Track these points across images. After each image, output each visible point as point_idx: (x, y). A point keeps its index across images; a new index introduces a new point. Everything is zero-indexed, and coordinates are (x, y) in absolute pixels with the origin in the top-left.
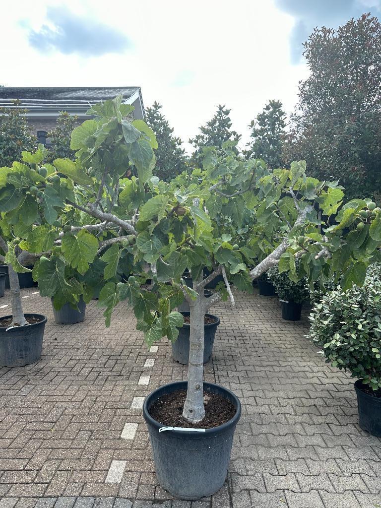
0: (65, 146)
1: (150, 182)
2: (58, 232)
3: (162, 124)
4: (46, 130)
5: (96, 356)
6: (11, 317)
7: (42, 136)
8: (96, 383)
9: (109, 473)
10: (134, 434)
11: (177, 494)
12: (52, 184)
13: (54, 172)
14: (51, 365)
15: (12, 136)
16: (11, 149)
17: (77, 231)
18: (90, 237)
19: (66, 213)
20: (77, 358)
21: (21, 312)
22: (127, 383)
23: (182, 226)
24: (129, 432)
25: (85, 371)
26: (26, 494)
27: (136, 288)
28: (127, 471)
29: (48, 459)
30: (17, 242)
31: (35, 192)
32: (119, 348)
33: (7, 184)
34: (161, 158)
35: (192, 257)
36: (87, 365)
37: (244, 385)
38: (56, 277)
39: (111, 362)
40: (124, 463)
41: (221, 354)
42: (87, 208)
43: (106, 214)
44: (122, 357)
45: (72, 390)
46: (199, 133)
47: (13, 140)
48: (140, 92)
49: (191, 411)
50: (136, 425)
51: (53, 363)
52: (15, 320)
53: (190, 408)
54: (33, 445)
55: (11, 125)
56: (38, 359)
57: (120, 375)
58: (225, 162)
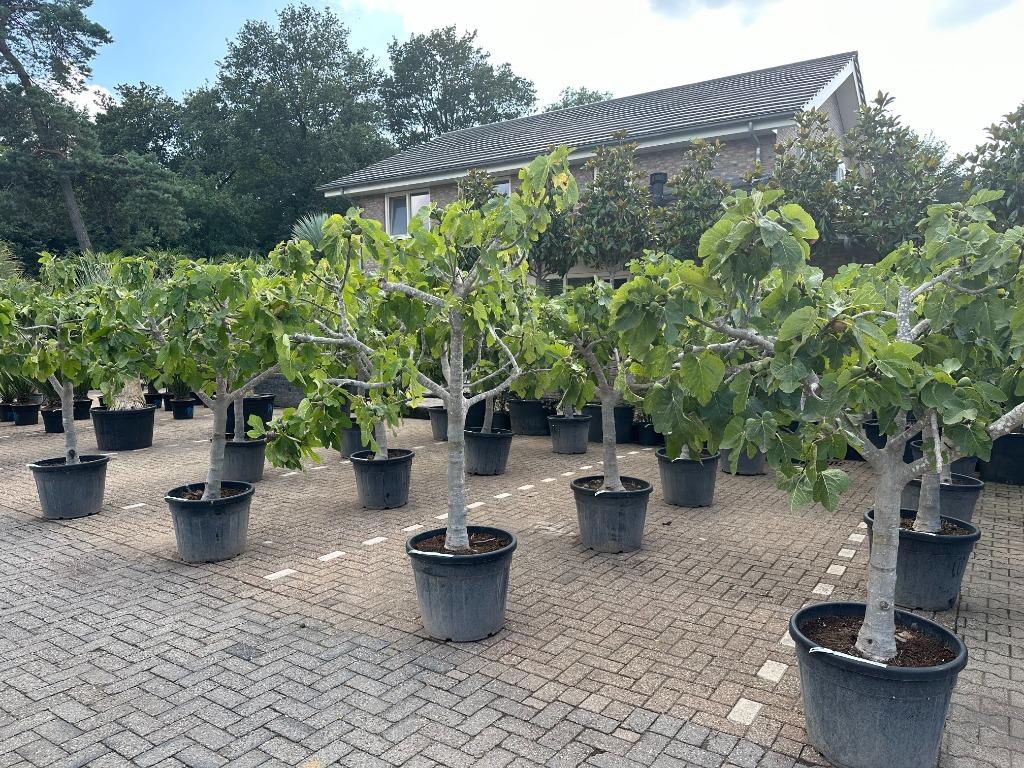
0: (697, 199)
1: (808, 283)
2: (677, 353)
3: (893, 133)
4: (665, 168)
5: (728, 561)
6: (602, 478)
7: (658, 181)
8: (726, 597)
9: (734, 709)
10: (780, 676)
11: (837, 761)
12: (674, 297)
13: (677, 282)
14: (655, 559)
15: (611, 194)
16: (608, 214)
17: (701, 351)
18: (717, 359)
19: (689, 328)
20: (697, 558)
21: (616, 471)
22: (778, 608)
23: (843, 347)
24: (772, 672)
25: (710, 579)
26: (621, 698)
27: (772, 426)
28: (762, 715)
29: (648, 671)
30: (629, 365)
31: (656, 307)
32: (770, 557)
33: (628, 300)
34: (886, 203)
35: (875, 394)
36: (712, 571)
37: (1017, 661)
38: (672, 409)
39: (754, 575)
40: (759, 706)
41: (983, 602)
42: (714, 324)
43: (738, 330)
44: (773, 571)
45: (686, 600)
46: (985, 139)
47: (612, 199)
48: (856, 61)
49: (870, 641)
50: (785, 666)
51: (660, 557)
52: (607, 482)
53: (869, 635)
54: (629, 652)
55: (610, 174)
56: (636, 547)
57: (767, 596)
58: (966, 233)
